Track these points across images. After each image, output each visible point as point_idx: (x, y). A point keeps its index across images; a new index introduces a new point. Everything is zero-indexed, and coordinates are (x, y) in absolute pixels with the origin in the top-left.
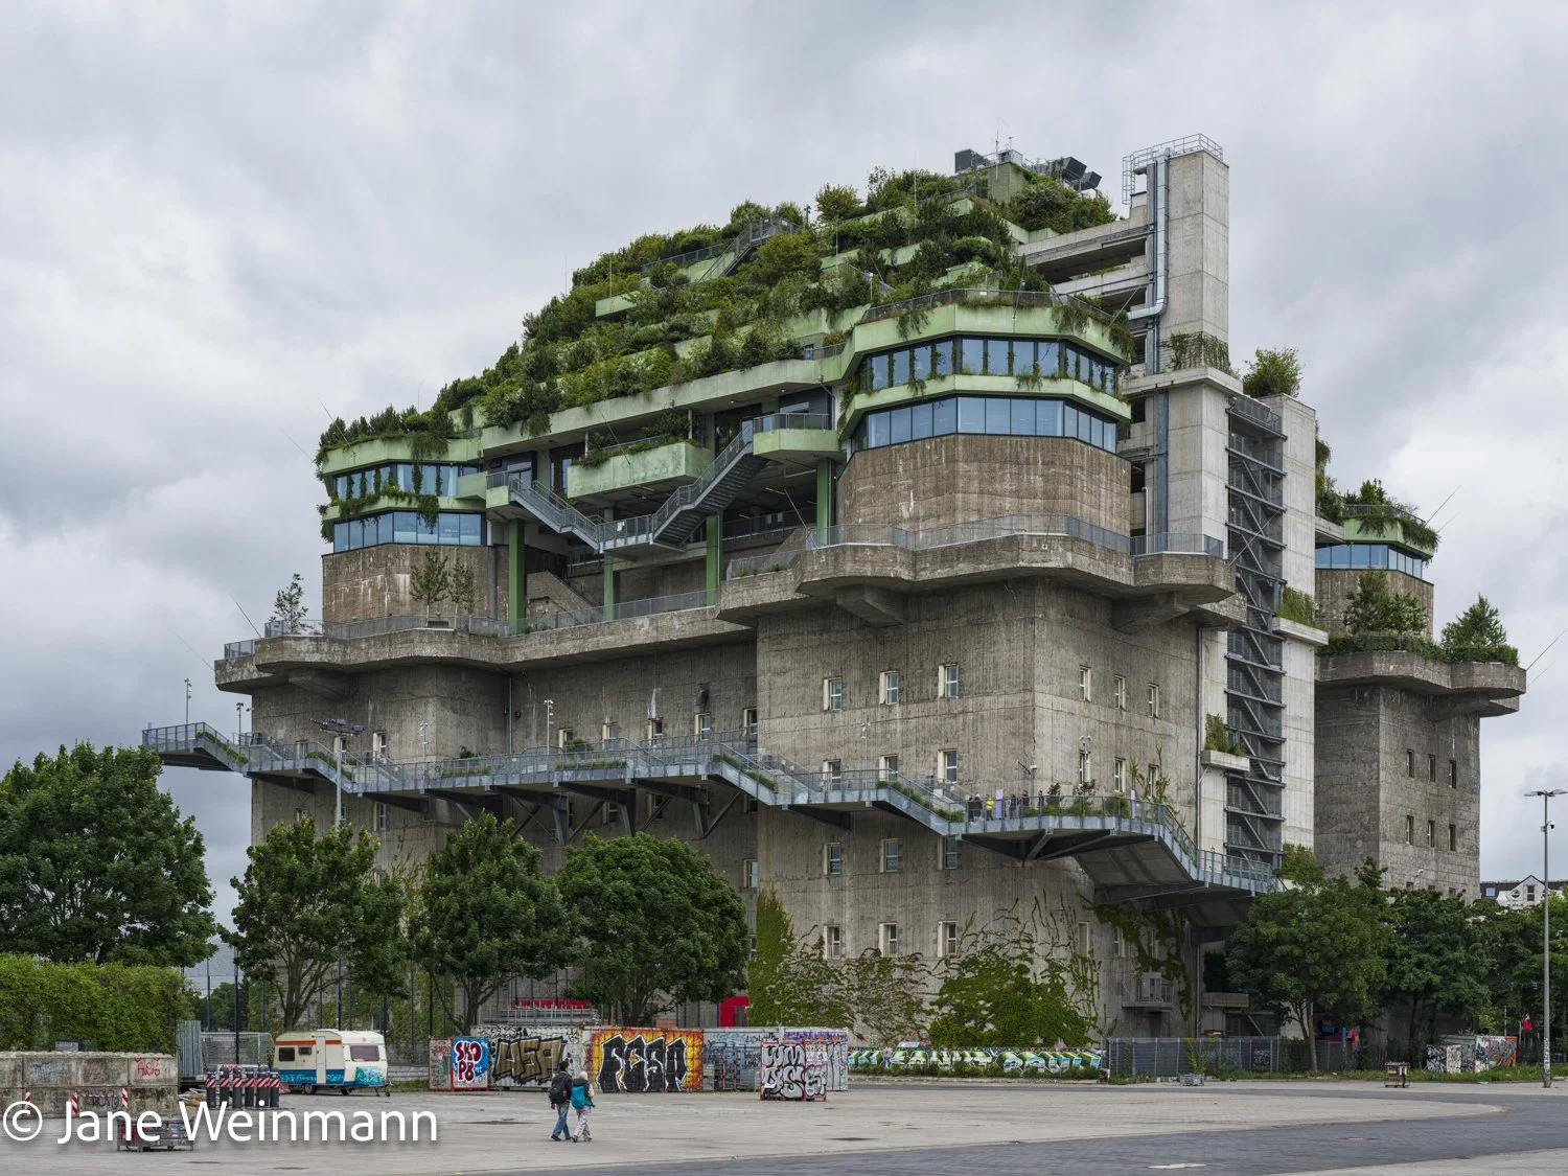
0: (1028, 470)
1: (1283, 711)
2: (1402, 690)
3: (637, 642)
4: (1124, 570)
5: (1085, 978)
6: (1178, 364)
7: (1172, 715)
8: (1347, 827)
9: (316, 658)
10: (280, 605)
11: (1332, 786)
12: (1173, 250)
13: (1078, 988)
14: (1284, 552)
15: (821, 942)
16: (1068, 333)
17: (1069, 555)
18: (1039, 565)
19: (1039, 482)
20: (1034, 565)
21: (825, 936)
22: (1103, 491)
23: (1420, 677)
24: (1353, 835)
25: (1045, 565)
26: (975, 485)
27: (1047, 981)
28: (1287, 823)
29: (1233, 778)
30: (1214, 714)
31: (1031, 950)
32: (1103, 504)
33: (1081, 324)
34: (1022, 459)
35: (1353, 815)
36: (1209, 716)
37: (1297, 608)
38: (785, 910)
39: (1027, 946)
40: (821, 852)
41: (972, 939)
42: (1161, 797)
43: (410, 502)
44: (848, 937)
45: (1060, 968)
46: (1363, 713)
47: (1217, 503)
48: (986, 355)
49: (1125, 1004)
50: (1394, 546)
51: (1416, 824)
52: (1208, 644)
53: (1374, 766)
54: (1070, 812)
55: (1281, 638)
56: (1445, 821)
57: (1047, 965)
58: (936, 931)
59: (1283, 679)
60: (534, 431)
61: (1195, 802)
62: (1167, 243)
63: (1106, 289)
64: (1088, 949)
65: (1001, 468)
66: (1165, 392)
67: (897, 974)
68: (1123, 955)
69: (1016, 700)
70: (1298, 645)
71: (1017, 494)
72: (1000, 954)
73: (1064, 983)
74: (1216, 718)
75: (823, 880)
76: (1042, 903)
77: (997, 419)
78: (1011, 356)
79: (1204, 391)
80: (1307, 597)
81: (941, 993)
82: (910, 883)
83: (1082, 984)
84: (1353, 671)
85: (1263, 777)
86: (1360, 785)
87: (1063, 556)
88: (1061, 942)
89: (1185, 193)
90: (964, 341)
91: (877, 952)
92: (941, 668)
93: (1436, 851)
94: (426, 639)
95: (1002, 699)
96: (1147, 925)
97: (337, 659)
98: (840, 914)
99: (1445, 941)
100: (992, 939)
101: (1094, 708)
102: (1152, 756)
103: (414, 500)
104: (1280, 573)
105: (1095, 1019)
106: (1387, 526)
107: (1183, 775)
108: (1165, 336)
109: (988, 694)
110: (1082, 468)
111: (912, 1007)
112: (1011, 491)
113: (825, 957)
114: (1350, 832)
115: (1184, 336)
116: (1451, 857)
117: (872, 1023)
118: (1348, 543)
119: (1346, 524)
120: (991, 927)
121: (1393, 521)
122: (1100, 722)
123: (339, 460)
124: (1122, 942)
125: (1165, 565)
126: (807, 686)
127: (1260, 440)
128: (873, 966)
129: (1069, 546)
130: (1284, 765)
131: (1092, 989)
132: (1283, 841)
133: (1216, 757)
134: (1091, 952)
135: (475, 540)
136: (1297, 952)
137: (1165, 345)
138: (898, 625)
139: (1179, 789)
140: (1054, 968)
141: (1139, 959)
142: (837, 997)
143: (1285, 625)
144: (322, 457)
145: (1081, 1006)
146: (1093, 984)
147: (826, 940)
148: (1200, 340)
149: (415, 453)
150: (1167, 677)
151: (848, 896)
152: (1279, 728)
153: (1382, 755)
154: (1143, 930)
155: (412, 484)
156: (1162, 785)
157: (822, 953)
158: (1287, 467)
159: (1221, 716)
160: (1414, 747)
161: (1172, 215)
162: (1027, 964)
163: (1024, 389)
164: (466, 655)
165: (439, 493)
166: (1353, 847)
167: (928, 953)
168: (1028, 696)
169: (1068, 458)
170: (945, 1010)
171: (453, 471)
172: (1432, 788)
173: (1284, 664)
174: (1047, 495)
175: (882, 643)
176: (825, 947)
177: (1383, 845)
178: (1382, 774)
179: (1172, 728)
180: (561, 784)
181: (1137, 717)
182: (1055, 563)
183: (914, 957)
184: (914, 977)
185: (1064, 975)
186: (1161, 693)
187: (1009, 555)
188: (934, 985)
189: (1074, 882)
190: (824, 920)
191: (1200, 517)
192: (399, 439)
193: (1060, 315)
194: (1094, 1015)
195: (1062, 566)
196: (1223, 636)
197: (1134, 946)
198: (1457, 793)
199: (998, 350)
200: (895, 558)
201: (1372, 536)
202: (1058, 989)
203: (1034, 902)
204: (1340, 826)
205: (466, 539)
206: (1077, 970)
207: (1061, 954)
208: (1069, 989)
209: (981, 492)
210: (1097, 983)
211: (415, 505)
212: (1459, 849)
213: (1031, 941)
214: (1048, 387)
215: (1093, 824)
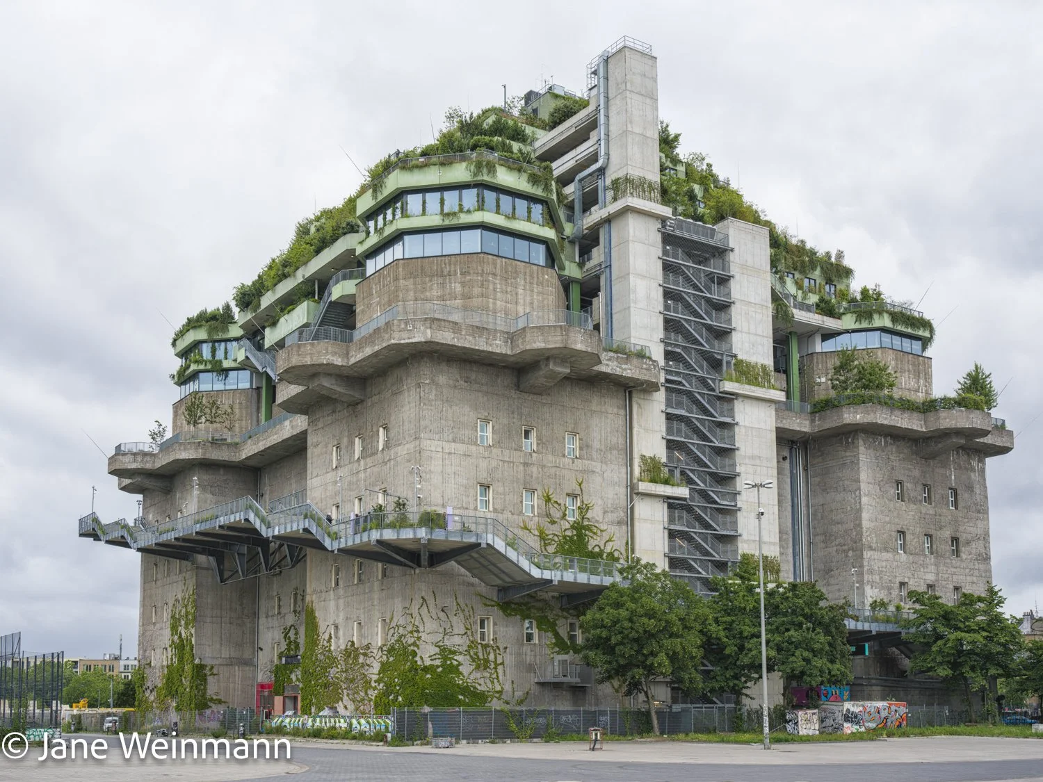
0: (450, 279)
1: (737, 452)
2: (886, 436)
4: (498, 342)
5: (487, 661)
6: (615, 199)
7: (595, 455)
8: (842, 541)
9: (134, 466)
10: (153, 438)
11: (832, 511)
12: (612, 121)
13: (478, 668)
14: (733, 333)
15: (330, 637)
16: (479, 178)
17: (429, 331)
18: (406, 341)
19: (458, 288)
20: (402, 342)
21: (333, 633)
22: (521, 291)
23: (885, 422)
24: (846, 547)
25: (410, 341)
26: (412, 294)
27: (438, 662)
28: (745, 536)
29: (673, 504)
30: (648, 454)
31: (419, 638)
32: (521, 301)
34: (445, 273)
35: (846, 531)
36: (643, 457)
37: (746, 372)
38: (317, 615)
39: (416, 635)
40: (331, 571)
41: (392, 631)
42: (583, 518)
43: (206, 365)
44: (341, 633)
45: (454, 653)
46: (848, 454)
47: (648, 297)
48: (424, 203)
49: (536, 680)
50: (884, 330)
51: (909, 537)
52: (640, 401)
53: (857, 493)
55: (729, 398)
56: (947, 534)
57: (437, 650)
58: (377, 627)
59: (737, 429)
61: (629, 520)
62: (607, 116)
64: (492, 637)
65: (430, 281)
66: (608, 221)
67: (361, 660)
68: (537, 642)
70: (754, 402)
71: (442, 298)
72: (404, 642)
73: (460, 664)
74: (653, 459)
75: (332, 592)
76: (431, 601)
77: (433, 245)
78: (442, 202)
79: (630, 215)
80: (764, 367)
81: (379, 674)
82: (367, 591)
83: (481, 665)
84: (831, 421)
85: (716, 503)
86: (849, 508)
87: (424, 333)
88: (456, 631)
89: (616, 79)
90: (409, 196)
91: (353, 643)
92: (381, 429)
93: (936, 558)
94: (182, 448)
95: (406, 448)
96: (566, 618)
97: (149, 466)
98: (338, 616)
100: (401, 631)
101: (494, 450)
102: (572, 486)
103: (208, 363)
104: (731, 349)
105: (500, 692)
106: (876, 316)
107: (610, 502)
108: (608, 182)
109: (399, 445)
110: (494, 275)
111: (367, 683)
112: (437, 296)
113: (332, 648)
114: (844, 545)
115: (618, 179)
116: (955, 561)
117: (351, 697)
118: (847, 331)
119: (844, 317)
120: (402, 622)
121: (880, 313)
122: (504, 462)
123: (182, 345)
124: (535, 632)
125: (528, 335)
126: (326, 453)
127: (717, 254)
128: (352, 652)
129: (428, 324)
130: (739, 493)
131: (495, 668)
132: (740, 552)
133: (644, 487)
134: (495, 640)
135: (247, 385)
137: (609, 188)
138: (362, 401)
139: (605, 512)
140: (446, 653)
141: (556, 645)
142: (337, 678)
143: (729, 386)
145: (481, 681)
146: (496, 665)
147: (333, 636)
148: (627, 180)
149: (210, 333)
150: (588, 427)
151: (341, 601)
152: (734, 465)
153: (863, 486)
154: (560, 622)
155: (210, 355)
156: (584, 509)
157: (330, 645)
158: (734, 270)
159: (657, 456)
160: (901, 478)
161: (610, 96)
162: (416, 649)
163: (447, 222)
164: (208, 456)
165: (226, 358)
166: (847, 556)
167: (374, 644)
168: (417, 442)
169: (479, 268)
170: (381, 685)
171: (235, 344)
172: (928, 509)
173: (736, 415)
174: (466, 297)
175: (356, 416)
176: (333, 641)
177: (867, 554)
178: (864, 500)
179: (597, 466)
180: (196, 533)
181: (550, 457)
182: (418, 338)
183: (368, 647)
184: (368, 662)
185: (460, 658)
186: (580, 439)
187: (387, 336)
188: (374, 670)
189: (472, 585)
190: (332, 622)
191: (629, 307)
192: (200, 326)
193: (473, 167)
194: (498, 688)
195: (423, 340)
196: (660, 396)
197: (550, 634)
198: (960, 514)
199: (433, 198)
200: (327, 349)
201: (865, 325)
202: (455, 669)
203: (421, 601)
204: (837, 542)
205: (241, 386)
206: (476, 654)
207: (456, 641)
208: (466, 669)
209: (416, 300)
210: (502, 664)
211: (209, 367)
212: (964, 556)
213: (418, 631)
214: (464, 219)
215: (407, 534)
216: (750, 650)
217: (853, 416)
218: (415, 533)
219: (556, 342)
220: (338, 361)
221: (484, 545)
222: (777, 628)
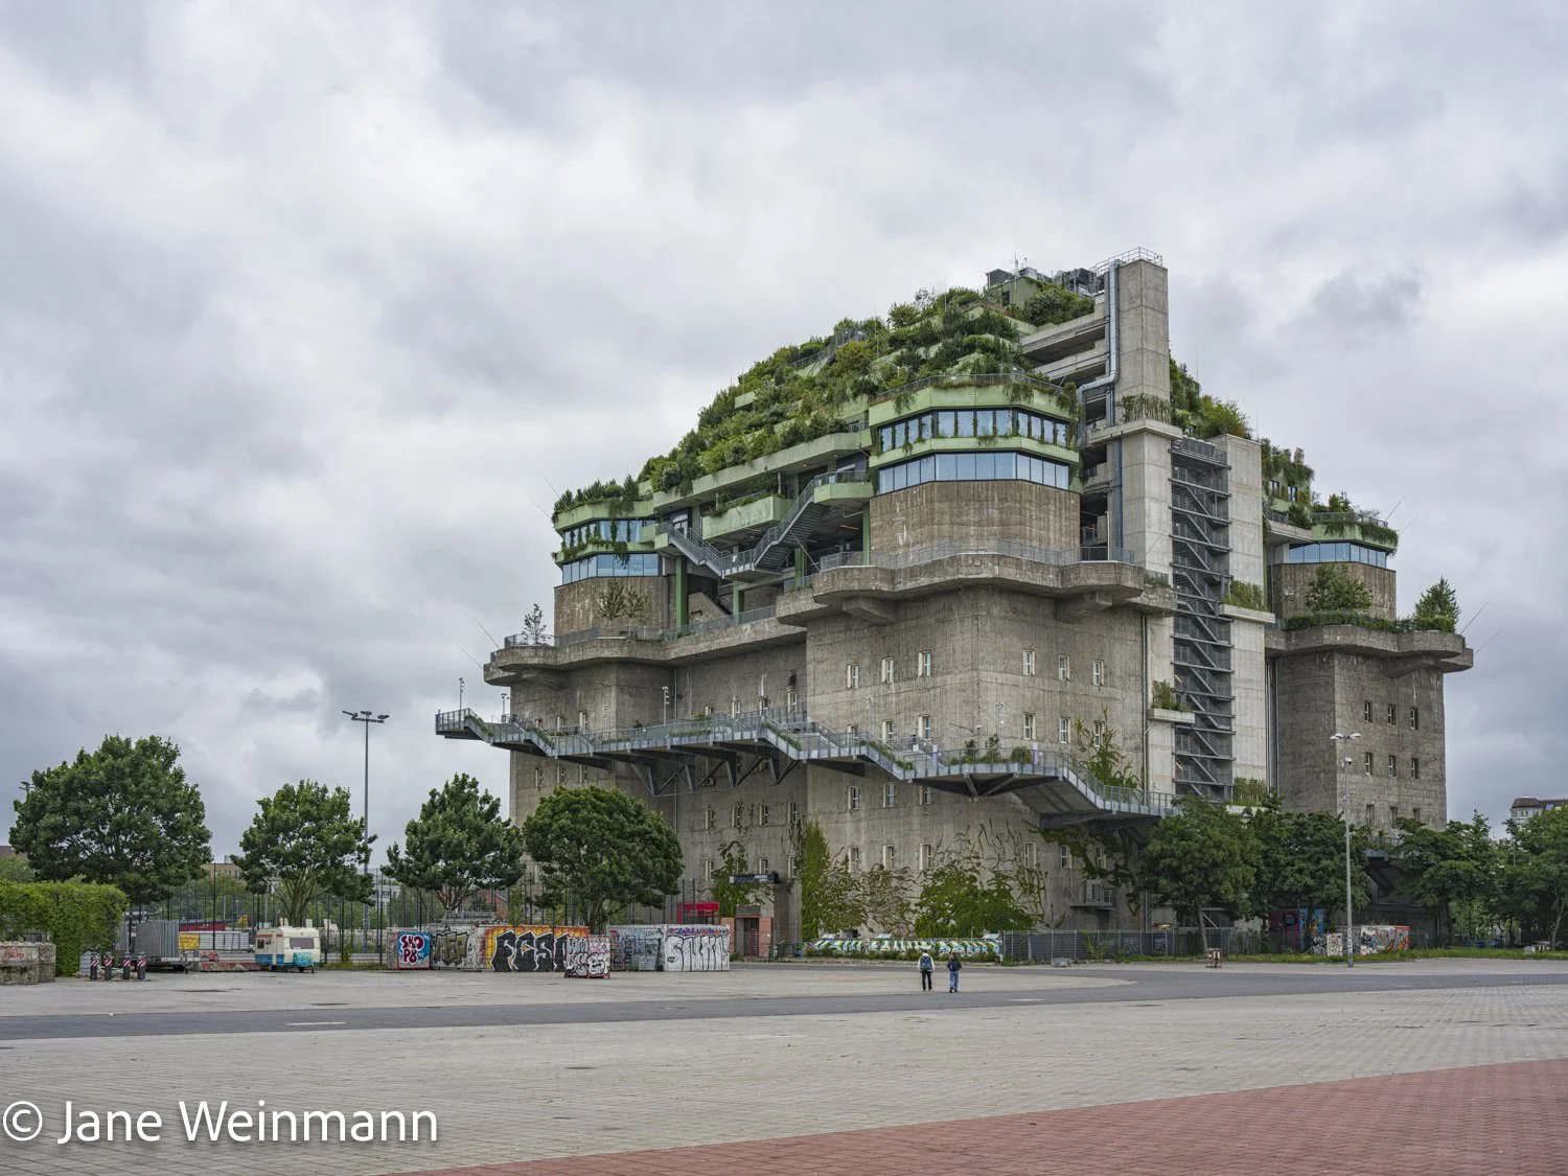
0: (988, 505)
1: (1232, 676)
2: (1357, 655)
3: (743, 642)
4: (1051, 576)
5: (1032, 885)
6: (1127, 419)
7: (1117, 682)
8: (1313, 763)
9: (535, 661)
10: (528, 624)
11: (1302, 731)
12: (1123, 335)
13: (1024, 893)
14: (1230, 554)
15: (847, 860)
16: (1017, 403)
17: (996, 568)
18: (974, 576)
19: (996, 514)
20: (970, 577)
21: (849, 855)
22: (1052, 517)
23: (1364, 644)
24: (1317, 769)
25: (978, 576)
26: (947, 517)
27: (993, 887)
28: (1238, 761)
29: (1181, 730)
30: (1160, 680)
31: (979, 864)
32: (1052, 527)
33: (1028, 395)
34: (983, 497)
35: (1318, 752)
36: (1155, 683)
37: (1242, 595)
38: (824, 836)
39: (975, 861)
40: (846, 793)
41: (940, 856)
42: (1107, 745)
43: (607, 547)
44: (863, 856)
45: (1006, 878)
46: (1321, 673)
47: (1160, 520)
48: (956, 423)
49: (1071, 904)
50: (1354, 542)
51: (1376, 759)
52: (1154, 627)
53: (1332, 714)
54: (983, 760)
55: (1227, 621)
56: (1408, 755)
57: (993, 876)
58: (918, 851)
59: (1232, 651)
60: (684, 494)
61: (1144, 748)
62: (1118, 330)
63: (1079, 366)
64: (1035, 862)
65: (967, 505)
66: (1119, 439)
67: (894, 883)
68: (1071, 867)
69: (966, 677)
70: (1247, 624)
71: (979, 523)
72: (958, 867)
73: (1011, 889)
74: (1163, 684)
75: (848, 814)
76: (988, 829)
77: (966, 469)
78: (975, 423)
79: (1146, 438)
80: (1255, 588)
81: (921, 898)
82: (902, 815)
83: (1028, 889)
84: (1309, 641)
85: (1213, 727)
86: (1321, 729)
87: (992, 570)
88: (1008, 857)
89: (1129, 291)
90: (940, 413)
91: (882, 867)
92: (920, 655)
93: (1398, 779)
94: (605, 645)
95: (958, 676)
96: (1093, 843)
97: (550, 661)
98: (859, 839)
99: (1324, 853)
100: (953, 856)
101: (1038, 680)
102: (1098, 714)
103: (610, 545)
104: (1227, 571)
105: (1042, 916)
106: (1347, 529)
107: (1129, 728)
108: (1118, 398)
109: (949, 673)
110: (1030, 501)
111: (904, 908)
112: (974, 522)
113: (849, 871)
114: (1315, 766)
115: (1131, 397)
116: (1415, 783)
117: (879, 920)
118: (1316, 542)
119: (1314, 528)
120: (953, 848)
121: (1352, 525)
122: (1044, 691)
123: (566, 520)
124: (1069, 857)
125: (1082, 571)
126: (836, 670)
127: (1212, 471)
128: (880, 876)
129: (996, 561)
130: (1234, 717)
131: (1038, 892)
132: (1234, 776)
133: (1159, 713)
134: (1038, 865)
135: (655, 572)
136: (1175, 864)
137: (1118, 405)
138: (893, 623)
139: (1125, 739)
140: (1000, 877)
141: (1086, 869)
142: (857, 901)
143: (1229, 610)
144: (555, 518)
145: (1027, 905)
146: (1040, 889)
147: (850, 858)
148: (1143, 400)
149: (611, 512)
150: (1111, 655)
151: (863, 825)
152: (1229, 689)
153: (1337, 707)
154: (1090, 847)
155: (610, 535)
156: (1108, 736)
157: (847, 868)
158: (1232, 489)
159: (1167, 681)
160: (1371, 699)
161: (1122, 309)
162: (975, 874)
163: (983, 446)
164: (633, 655)
165: (629, 540)
166: (1318, 778)
167: (913, 867)
168: (975, 674)
169: (1018, 495)
170: (924, 909)
171: (639, 523)
172: (1392, 729)
173: (1232, 640)
174: (1002, 523)
175: (883, 638)
176: (850, 863)
177: (1340, 777)
178: (1338, 721)
179: (1118, 693)
180: (672, 747)
181: (1082, 686)
182: (985, 574)
183: (904, 870)
184: (905, 886)
185: (1010, 883)
186: (1105, 667)
187: (951, 570)
188: (916, 892)
189: (1020, 812)
190: (849, 844)
191: (1144, 532)
192: (600, 503)
193: (1010, 391)
194: (1041, 912)
195: (991, 576)
196: (1169, 621)
197: (1081, 860)
198: (1419, 734)
199: (965, 419)
200: (875, 575)
201: (1336, 537)
202: (1006, 894)
203: (980, 828)
204: (1309, 762)
205: (648, 572)
206: (1023, 879)
207: (1008, 867)
208: (1015, 893)
209: (952, 523)
210: (1044, 888)
211: (611, 549)
212: (1422, 777)
213: (977, 857)
214: (1001, 444)
215: (1000, 769)
216: (1287, 878)
217: (1333, 637)
218: (1008, 768)
219: (1110, 579)
220: (885, 588)
221: (1061, 779)
222: (1310, 857)
